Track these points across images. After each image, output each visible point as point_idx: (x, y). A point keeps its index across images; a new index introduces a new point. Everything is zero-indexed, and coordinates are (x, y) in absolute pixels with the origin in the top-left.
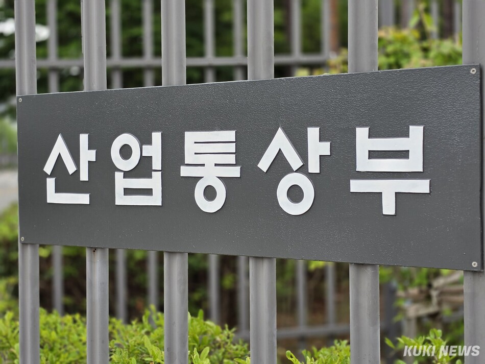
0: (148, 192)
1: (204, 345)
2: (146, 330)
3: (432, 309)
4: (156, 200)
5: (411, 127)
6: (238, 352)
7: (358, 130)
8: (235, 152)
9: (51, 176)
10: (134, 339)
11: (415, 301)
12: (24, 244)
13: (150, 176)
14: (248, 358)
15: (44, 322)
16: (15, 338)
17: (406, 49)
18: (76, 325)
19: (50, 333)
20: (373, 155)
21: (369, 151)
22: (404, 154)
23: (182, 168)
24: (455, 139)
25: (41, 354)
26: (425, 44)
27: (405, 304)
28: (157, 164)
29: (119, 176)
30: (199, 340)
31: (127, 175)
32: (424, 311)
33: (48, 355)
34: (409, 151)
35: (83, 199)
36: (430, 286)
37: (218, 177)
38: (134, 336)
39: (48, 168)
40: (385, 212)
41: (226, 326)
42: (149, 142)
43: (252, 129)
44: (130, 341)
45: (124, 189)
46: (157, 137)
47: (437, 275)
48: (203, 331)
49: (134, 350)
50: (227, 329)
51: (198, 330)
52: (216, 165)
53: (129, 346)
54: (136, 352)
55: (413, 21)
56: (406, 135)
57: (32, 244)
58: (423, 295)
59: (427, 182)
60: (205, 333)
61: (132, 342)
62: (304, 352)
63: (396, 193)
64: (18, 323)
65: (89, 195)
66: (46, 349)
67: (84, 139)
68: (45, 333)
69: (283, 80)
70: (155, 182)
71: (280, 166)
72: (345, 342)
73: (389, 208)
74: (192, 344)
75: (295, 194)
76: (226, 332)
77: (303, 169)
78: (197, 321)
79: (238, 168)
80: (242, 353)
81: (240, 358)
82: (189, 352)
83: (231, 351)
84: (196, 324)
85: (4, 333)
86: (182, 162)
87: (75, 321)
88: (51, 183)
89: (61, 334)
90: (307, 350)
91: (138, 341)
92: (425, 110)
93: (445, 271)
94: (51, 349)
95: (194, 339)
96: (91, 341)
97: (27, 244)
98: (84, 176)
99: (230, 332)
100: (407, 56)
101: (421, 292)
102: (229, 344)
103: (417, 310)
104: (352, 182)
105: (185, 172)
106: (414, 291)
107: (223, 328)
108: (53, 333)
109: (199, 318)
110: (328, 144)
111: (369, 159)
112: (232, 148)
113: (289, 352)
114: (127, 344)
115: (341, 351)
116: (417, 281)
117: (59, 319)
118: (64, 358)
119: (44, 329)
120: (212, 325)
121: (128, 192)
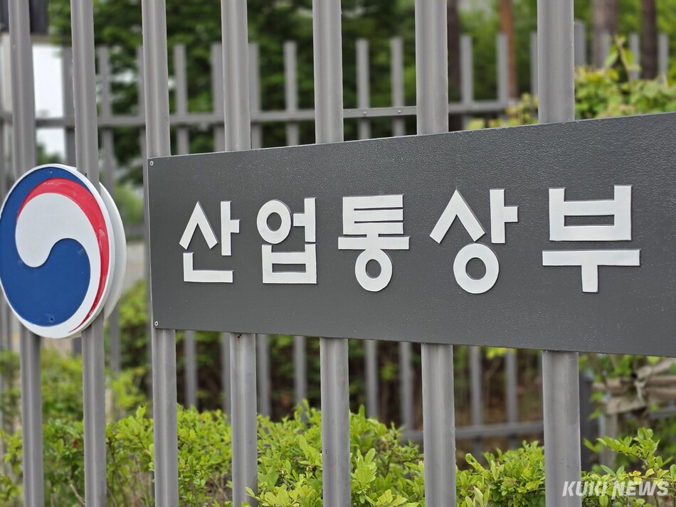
0: (301, 268)
1: (367, 447)
2: (298, 429)
3: (636, 405)
4: (310, 277)
5: (616, 187)
6: (407, 455)
7: (551, 191)
8: (402, 219)
9: (188, 250)
10: (285, 439)
11: (616, 394)
12: (158, 329)
13: (303, 250)
14: (421, 462)
15: (181, 420)
16: (147, 437)
17: (601, 92)
18: (216, 423)
19: (188, 432)
20: (570, 220)
21: (565, 216)
22: (608, 220)
23: (340, 239)
24: (670, 201)
25: (179, 457)
26: (625, 86)
27: (604, 399)
28: (310, 235)
29: (266, 250)
30: (360, 441)
31: (276, 248)
32: (627, 406)
33: (187, 457)
34: (613, 215)
35: (226, 276)
36: (634, 376)
37: (383, 250)
38: (284, 435)
39: (185, 242)
40: (585, 290)
41: (393, 424)
42: (301, 210)
43: (422, 192)
44: (281, 441)
45: (273, 264)
46: (310, 203)
47: (643, 363)
48: (365, 430)
49: (286, 452)
50: (393, 428)
51: (359, 428)
52: (380, 235)
53: (280, 447)
54: (288, 454)
55: (611, 59)
56: (611, 196)
57: (167, 329)
58: (626, 388)
59: (637, 252)
60: (368, 432)
61: (283, 442)
62: (486, 455)
63: (598, 266)
64: (152, 421)
65: (232, 272)
66: (185, 451)
67: (225, 207)
68: (182, 432)
69: (460, 134)
70: (308, 256)
71: (458, 235)
72: (536, 443)
73: (590, 284)
74: (354, 445)
75: (476, 268)
76: (393, 431)
77: (485, 239)
78: (358, 418)
79: (407, 239)
80: (413, 456)
81: (410, 461)
82: (351, 454)
83: (400, 454)
84: (357, 421)
85: (136, 432)
86: (339, 232)
87: (215, 419)
88: (188, 258)
89: (200, 434)
90: (490, 452)
91: (290, 442)
92: (633, 167)
93: (653, 359)
94: (190, 451)
95: (356, 439)
96: (237, 441)
97: (162, 329)
98: (226, 250)
99: (396, 432)
100: (604, 101)
101: (623, 383)
102: (396, 445)
103: (619, 405)
104: (545, 254)
105: (343, 244)
106: (614, 382)
107: (389, 427)
108: (192, 432)
109: (359, 415)
110: (515, 208)
111: (565, 225)
112: (399, 215)
113: (469, 455)
114: (278, 444)
115: (531, 453)
116: (618, 370)
117: (198, 416)
118: (205, 461)
119: (181, 428)
120: (375, 423)
121: (277, 268)
